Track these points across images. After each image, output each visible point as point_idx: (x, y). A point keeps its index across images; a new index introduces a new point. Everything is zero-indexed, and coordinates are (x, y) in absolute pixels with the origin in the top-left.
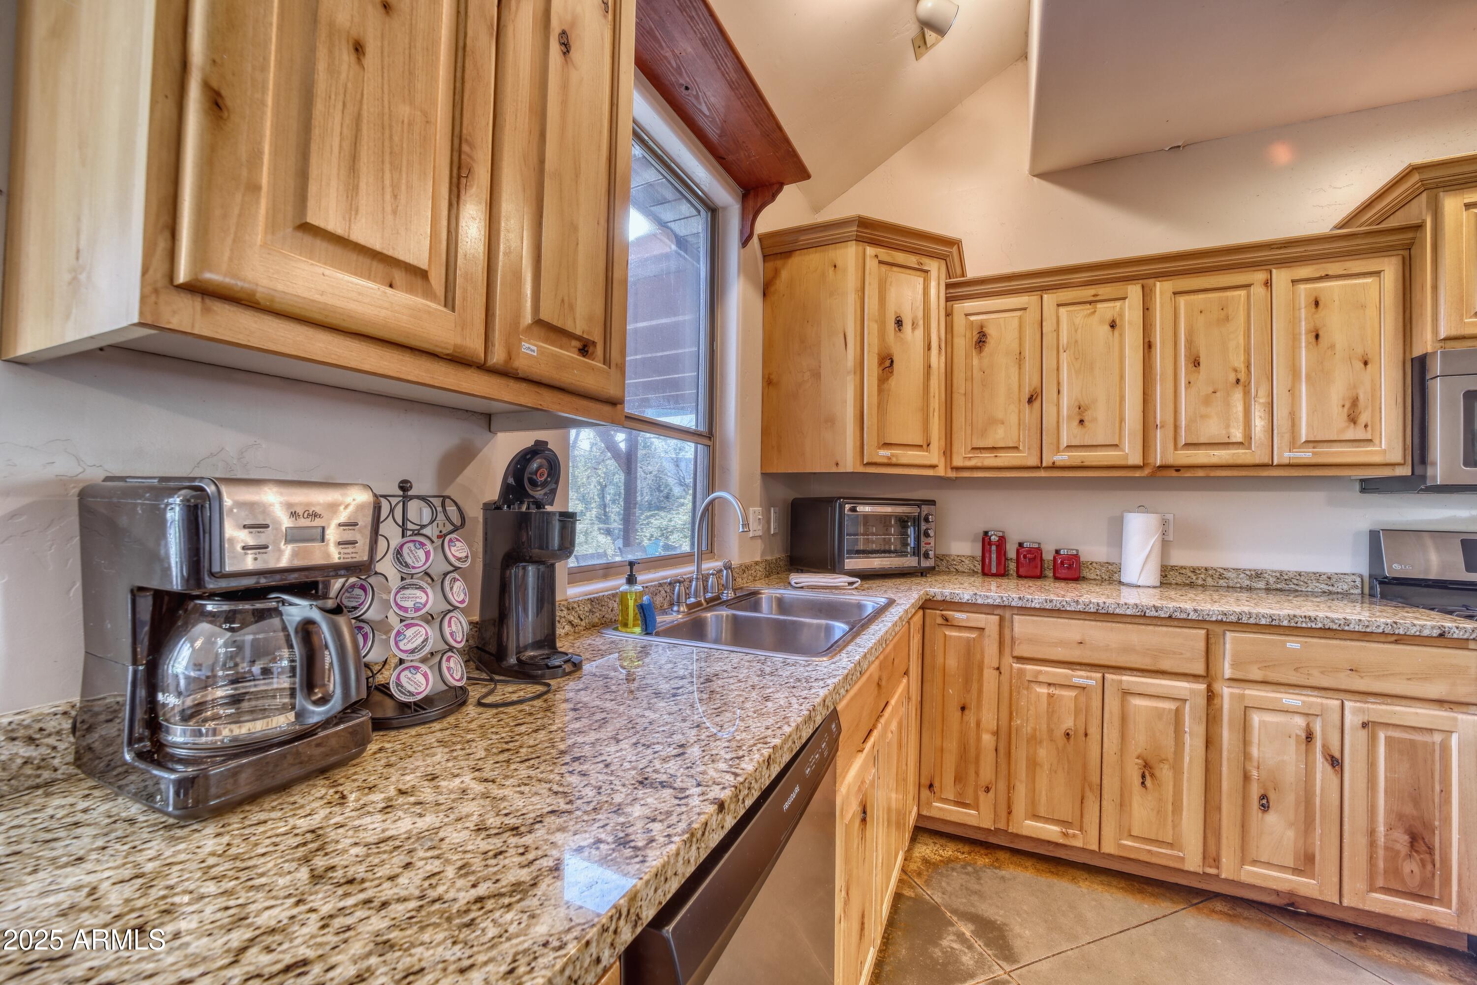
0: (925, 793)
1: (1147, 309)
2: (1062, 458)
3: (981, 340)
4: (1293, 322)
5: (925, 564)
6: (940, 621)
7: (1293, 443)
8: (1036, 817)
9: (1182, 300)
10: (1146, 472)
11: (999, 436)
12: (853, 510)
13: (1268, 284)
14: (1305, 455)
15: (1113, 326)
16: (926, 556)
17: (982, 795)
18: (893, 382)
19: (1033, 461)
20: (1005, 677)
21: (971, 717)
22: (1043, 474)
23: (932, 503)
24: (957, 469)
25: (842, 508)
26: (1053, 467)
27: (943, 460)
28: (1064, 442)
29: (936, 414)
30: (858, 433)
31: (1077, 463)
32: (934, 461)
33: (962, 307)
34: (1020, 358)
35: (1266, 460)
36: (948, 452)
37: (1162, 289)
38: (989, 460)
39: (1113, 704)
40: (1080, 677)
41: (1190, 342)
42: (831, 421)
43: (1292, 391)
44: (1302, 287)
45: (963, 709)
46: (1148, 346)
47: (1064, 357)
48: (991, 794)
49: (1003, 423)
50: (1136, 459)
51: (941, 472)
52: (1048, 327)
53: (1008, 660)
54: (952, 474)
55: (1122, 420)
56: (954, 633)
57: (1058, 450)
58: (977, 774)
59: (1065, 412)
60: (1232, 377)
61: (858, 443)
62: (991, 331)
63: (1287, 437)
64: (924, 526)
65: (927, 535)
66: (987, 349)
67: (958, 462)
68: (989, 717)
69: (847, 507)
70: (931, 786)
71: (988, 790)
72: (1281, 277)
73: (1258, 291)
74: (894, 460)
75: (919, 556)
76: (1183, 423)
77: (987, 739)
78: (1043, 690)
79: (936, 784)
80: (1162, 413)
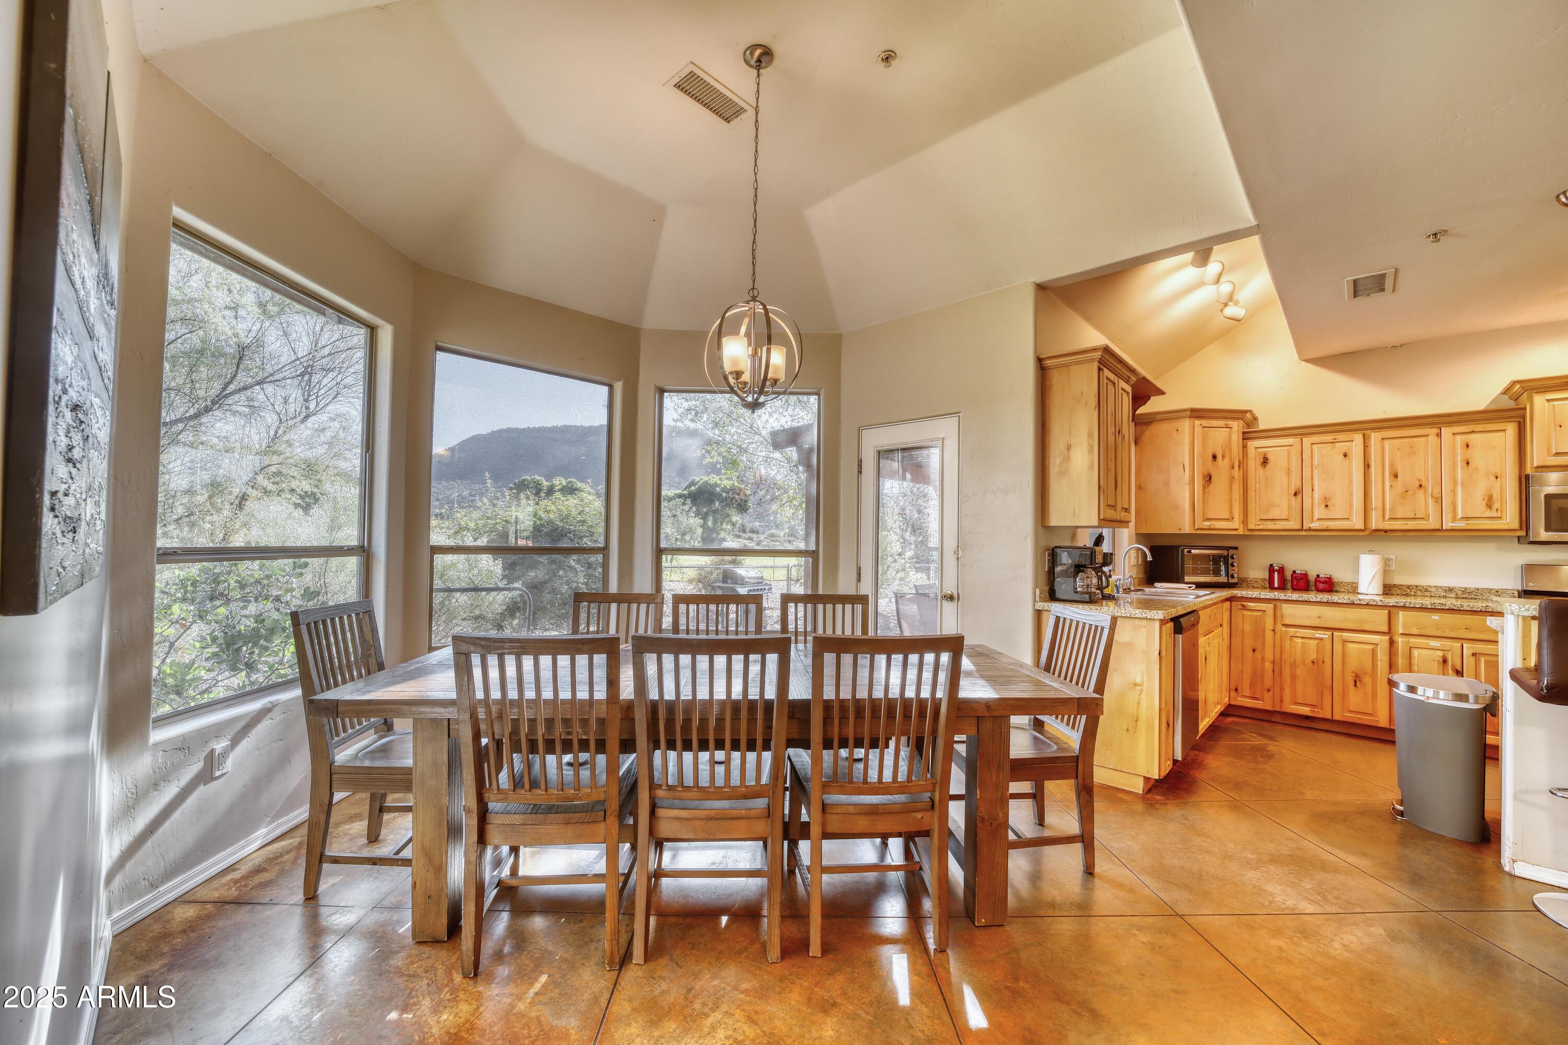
0: (1232, 694)
1: (1366, 446)
2: (1315, 525)
3: (1265, 461)
4: (1453, 455)
5: (1231, 581)
6: (1240, 607)
7: (1454, 519)
8: (1297, 703)
9: (1386, 442)
10: (1366, 533)
11: (1276, 513)
12: (1191, 552)
13: (1439, 434)
14: (1459, 525)
15: (1345, 455)
16: (1233, 577)
17: (1266, 693)
18: (1211, 487)
19: (1298, 526)
20: (1278, 636)
21: (1258, 654)
22: (1304, 533)
23: (1236, 548)
24: (1251, 530)
25: (1183, 551)
26: (1310, 530)
27: (1242, 526)
28: (1316, 517)
29: (1237, 502)
30: (1191, 513)
31: (1324, 527)
32: (1237, 527)
33: (1253, 444)
34: (1289, 473)
35: (1438, 527)
36: (1245, 521)
37: (1374, 436)
38: (1270, 525)
39: (1338, 647)
40: (1319, 634)
41: (1392, 466)
42: (1175, 508)
45: (1254, 651)
46: (1367, 466)
47: (1315, 471)
48: (1271, 693)
49: (1278, 506)
50: (1360, 526)
51: (1241, 532)
52: (1306, 455)
53: (1279, 626)
54: (1247, 533)
55: (1351, 505)
56: (1249, 614)
57: (1312, 521)
58: (1263, 683)
59: (1316, 500)
60: (1416, 485)
61: (1191, 518)
62: (1271, 457)
63: (1449, 516)
64: (1230, 561)
65: (1232, 565)
66: (1268, 467)
67: (1251, 526)
68: (1269, 655)
69: (1186, 551)
70: (1236, 690)
71: (1269, 690)
72: (1445, 431)
73: (1433, 438)
74: (1212, 527)
75: (1228, 577)
76: (1388, 506)
77: (1268, 665)
78: (1299, 641)
79: (1240, 689)
80: (1375, 501)
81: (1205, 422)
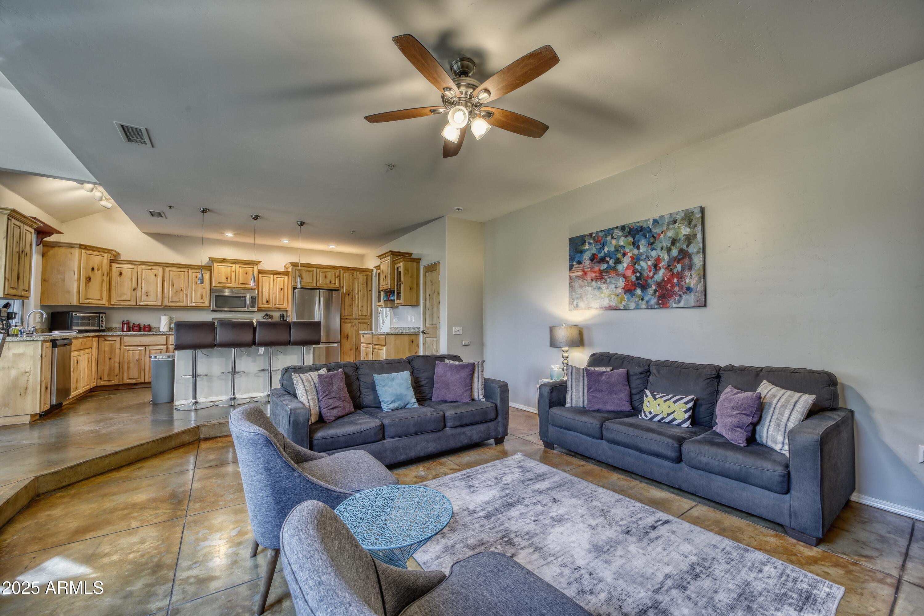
0: (99, 380)
1: (163, 273)
2: (142, 303)
3: (121, 274)
4: (192, 280)
5: (101, 328)
6: (104, 340)
7: (191, 303)
8: (130, 379)
9: (171, 272)
10: (162, 307)
11: (125, 297)
12: (76, 315)
13: (188, 272)
14: (194, 305)
15: (155, 275)
16: (102, 326)
17: (115, 377)
18: (90, 283)
19: (135, 304)
20: (122, 351)
21: (112, 361)
22: (137, 307)
23: (105, 313)
24: (113, 305)
25: (72, 314)
26: (140, 305)
27: (107, 303)
28: (143, 300)
29: (105, 291)
30: (78, 296)
31: (146, 304)
32: (104, 303)
33: (115, 266)
34: (132, 280)
35: (186, 305)
36: (109, 300)
37: (167, 269)
38: (122, 303)
39: (147, 352)
40: (140, 348)
41: (172, 281)
42: (69, 292)
43: (192, 293)
44: (194, 274)
45: (110, 359)
46: (164, 281)
47: (143, 281)
48: (118, 377)
49: (126, 294)
50: (160, 304)
51: (107, 305)
52: (140, 273)
53: (123, 347)
54: (110, 306)
55: (157, 296)
56: (108, 342)
57: (141, 301)
58: (114, 373)
59: (143, 293)
60: (180, 289)
61: (78, 298)
62: (124, 273)
63: (190, 301)
64: (101, 319)
65: (102, 321)
66: (122, 277)
67: (112, 303)
68: (117, 360)
69: (74, 314)
70: (101, 378)
71: (117, 376)
72: (190, 271)
73: (186, 273)
74: (90, 303)
75: (99, 326)
76: (170, 297)
77: (117, 365)
78: (131, 352)
79: (102, 378)
80: (166, 295)
81: (88, 252)
